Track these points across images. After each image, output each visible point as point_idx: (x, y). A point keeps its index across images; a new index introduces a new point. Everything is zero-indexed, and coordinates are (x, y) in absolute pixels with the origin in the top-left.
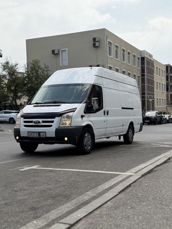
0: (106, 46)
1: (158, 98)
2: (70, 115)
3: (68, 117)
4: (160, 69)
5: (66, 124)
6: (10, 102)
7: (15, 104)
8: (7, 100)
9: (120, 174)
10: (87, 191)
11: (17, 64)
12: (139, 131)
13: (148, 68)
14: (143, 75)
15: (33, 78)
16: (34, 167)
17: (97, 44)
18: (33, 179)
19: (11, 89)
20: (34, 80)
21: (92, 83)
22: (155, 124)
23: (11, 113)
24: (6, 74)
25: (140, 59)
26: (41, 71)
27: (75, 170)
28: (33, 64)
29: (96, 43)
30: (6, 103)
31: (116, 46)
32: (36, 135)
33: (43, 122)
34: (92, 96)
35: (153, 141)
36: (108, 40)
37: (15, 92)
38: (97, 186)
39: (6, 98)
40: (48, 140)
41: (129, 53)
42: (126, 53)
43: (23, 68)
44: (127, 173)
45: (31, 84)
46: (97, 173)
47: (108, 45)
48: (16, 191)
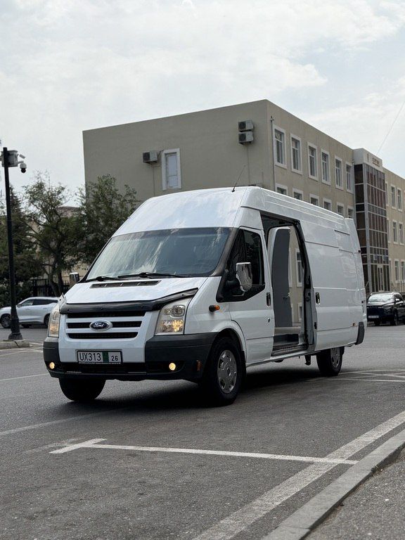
0: (269, 142)
1: (397, 260)
2: (182, 307)
3: (177, 311)
4: (399, 191)
5: (171, 328)
6: (46, 276)
7: (57, 282)
8: (40, 274)
9: (311, 463)
10: (223, 517)
11: (63, 189)
12: (356, 344)
13: (371, 190)
14: (360, 208)
15: (101, 220)
16: (89, 444)
17: (249, 137)
18: (82, 479)
19: (49, 246)
20: (102, 224)
21: (236, 226)
22: (393, 324)
23: (48, 303)
24: (38, 211)
25: (352, 169)
26: (117, 202)
27: (194, 451)
28: (100, 188)
29: (247, 133)
30: (36, 280)
31: (293, 139)
32: (97, 359)
33: (115, 325)
34: (238, 256)
35: (392, 367)
36: (275, 127)
37: (59, 254)
38: (249, 499)
39: (37, 267)
40: (126, 371)
41: (325, 156)
42: (318, 157)
43: (75, 197)
44: (330, 458)
45: (94, 234)
46: (252, 458)
47: (274, 139)
48: (31, 518)
